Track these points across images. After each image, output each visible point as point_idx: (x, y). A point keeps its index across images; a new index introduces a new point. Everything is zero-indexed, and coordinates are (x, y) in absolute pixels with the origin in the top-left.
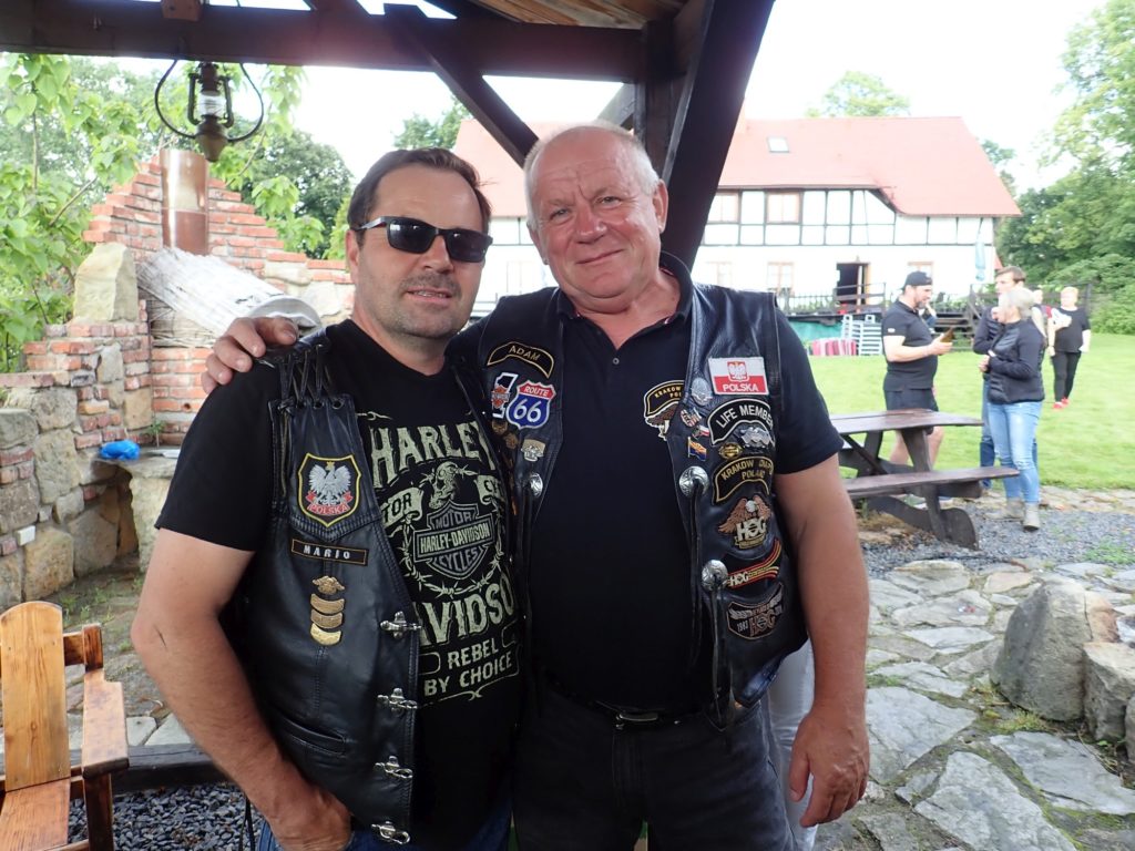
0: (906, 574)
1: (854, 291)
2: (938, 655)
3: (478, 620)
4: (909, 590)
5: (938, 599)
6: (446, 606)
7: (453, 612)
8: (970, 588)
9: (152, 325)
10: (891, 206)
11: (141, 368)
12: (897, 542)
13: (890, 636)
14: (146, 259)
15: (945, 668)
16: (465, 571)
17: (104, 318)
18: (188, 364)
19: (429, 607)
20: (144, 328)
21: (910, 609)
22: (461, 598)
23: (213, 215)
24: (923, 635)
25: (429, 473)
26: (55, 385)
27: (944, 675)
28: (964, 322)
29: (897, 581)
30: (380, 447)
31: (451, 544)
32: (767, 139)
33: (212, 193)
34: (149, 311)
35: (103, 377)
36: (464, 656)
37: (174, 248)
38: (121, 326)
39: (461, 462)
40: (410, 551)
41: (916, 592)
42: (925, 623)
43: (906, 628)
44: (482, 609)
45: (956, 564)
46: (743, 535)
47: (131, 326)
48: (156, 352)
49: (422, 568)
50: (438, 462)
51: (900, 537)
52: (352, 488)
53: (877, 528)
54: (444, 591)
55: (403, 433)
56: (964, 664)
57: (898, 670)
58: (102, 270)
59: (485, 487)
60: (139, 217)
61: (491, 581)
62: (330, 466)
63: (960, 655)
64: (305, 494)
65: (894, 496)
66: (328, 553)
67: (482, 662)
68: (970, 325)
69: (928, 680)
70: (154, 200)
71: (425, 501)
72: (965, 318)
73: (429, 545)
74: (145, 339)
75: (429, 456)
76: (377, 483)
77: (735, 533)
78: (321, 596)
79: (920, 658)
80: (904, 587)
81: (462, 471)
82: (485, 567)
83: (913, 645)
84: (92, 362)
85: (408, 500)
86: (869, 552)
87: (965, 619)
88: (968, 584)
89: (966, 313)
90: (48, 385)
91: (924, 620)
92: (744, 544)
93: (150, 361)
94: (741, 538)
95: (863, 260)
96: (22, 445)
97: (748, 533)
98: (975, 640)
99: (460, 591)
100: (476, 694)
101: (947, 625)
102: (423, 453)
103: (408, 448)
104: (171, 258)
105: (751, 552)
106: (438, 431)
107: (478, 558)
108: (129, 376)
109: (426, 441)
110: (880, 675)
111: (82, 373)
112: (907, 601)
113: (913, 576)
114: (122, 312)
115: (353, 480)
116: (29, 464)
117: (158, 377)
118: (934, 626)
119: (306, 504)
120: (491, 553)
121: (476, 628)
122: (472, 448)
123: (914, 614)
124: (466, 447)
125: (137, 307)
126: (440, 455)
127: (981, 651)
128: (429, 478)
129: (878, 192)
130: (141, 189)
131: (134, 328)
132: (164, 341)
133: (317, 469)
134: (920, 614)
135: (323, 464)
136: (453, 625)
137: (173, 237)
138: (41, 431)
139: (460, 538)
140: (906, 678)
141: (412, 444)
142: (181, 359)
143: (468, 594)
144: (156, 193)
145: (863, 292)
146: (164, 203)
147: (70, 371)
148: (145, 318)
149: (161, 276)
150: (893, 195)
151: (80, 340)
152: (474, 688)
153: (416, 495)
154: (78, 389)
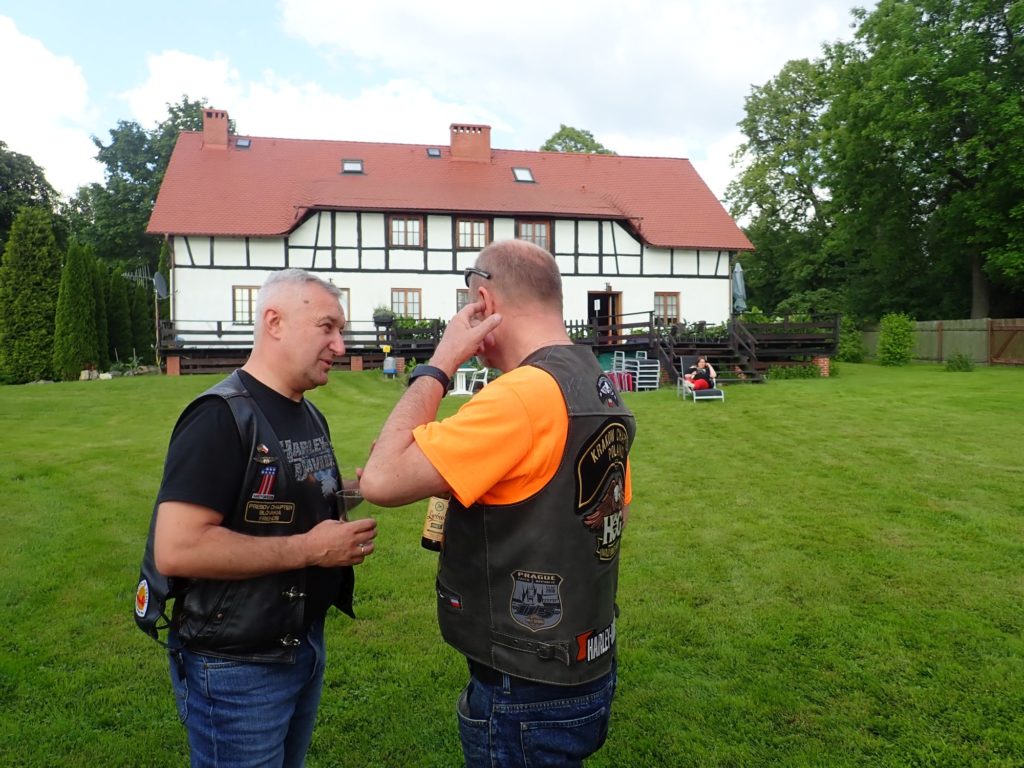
10: (638, 237)
28: (730, 352)
32: (512, 169)
68: (737, 356)
72: (731, 348)
89: (730, 343)
95: (614, 289)
129: (626, 224)
145: (614, 322)
150: (640, 226)
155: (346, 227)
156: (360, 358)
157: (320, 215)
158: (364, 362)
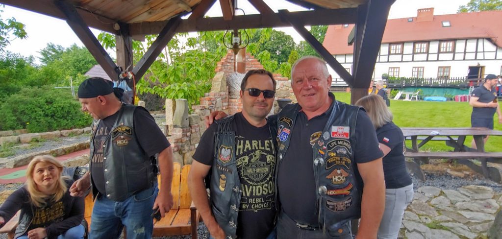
0: (467, 189)
1: (477, 77)
2: (469, 222)
3: (259, 192)
4: (466, 196)
5: (477, 201)
6: (251, 187)
7: (252, 189)
8: (493, 198)
9: (229, 92)
10: (495, 44)
11: (226, 104)
12: (467, 177)
13: (452, 212)
14: (229, 75)
15: (470, 228)
16: (258, 179)
17: (218, 91)
18: (237, 103)
19: (246, 186)
20: (227, 93)
21: (464, 203)
22: (256, 186)
23: (247, 62)
24: (465, 213)
25: (252, 152)
26: (205, 109)
27: (469, 230)
29: (462, 192)
30: (240, 145)
31: (256, 172)
32: (442, 22)
33: (247, 57)
34: (229, 89)
35: (217, 106)
36: (253, 201)
37: (237, 73)
38: (222, 93)
39: (264, 151)
40: (243, 171)
41: (469, 197)
42: (468, 209)
43: (460, 209)
44: (261, 190)
45: (489, 188)
46: (335, 180)
47: (224, 93)
48: (230, 99)
49: (246, 176)
50: (256, 150)
51: (468, 175)
52: (230, 155)
53: (460, 171)
54: (251, 183)
55: (247, 142)
56: (479, 227)
57: (450, 225)
58: (218, 79)
59: (269, 158)
60: (228, 64)
61: (265, 183)
62: (226, 149)
63: (479, 223)
64: (220, 154)
65: (470, 160)
66: (224, 169)
67: (259, 203)
69: (461, 230)
70: (232, 60)
71: (249, 160)
73: (249, 171)
74: (227, 96)
75: (253, 148)
76: (237, 154)
77: (332, 179)
78: (222, 179)
79: (461, 221)
80: (464, 194)
81: (263, 153)
82: (265, 179)
83: (460, 216)
84: (214, 102)
85: (244, 159)
86: (453, 179)
87: (486, 210)
88: (492, 197)
90: (204, 109)
91: (468, 208)
92: (335, 183)
93: (228, 102)
94: (334, 181)
95: (481, 65)
96: (197, 123)
97: (337, 180)
98: (487, 218)
99: (256, 184)
100: (256, 211)
101: (477, 211)
102: (252, 148)
103: (248, 146)
104: (235, 75)
105: (338, 186)
106: (258, 142)
107: (263, 177)
108: (223, 106)
109: (254, 144)
110: (441, 225)
111: (212, 105)
112: (464, 200)
113: (469, 191)
114: (222, 89)
115: (231, 153)
116: (198, 128)
117: (230, 106)
118: (472, 211)
119: (220, 157)
120: (268, 175)
121: (258, 194)
122: (268, 147)
123: (464, 205)
124: (266, 147)
125: (226, 88)
126: (257, 148)
127: (488, 223)
128: (252, 154)
129: (489, 40)
130: (229, 57)
131: (225, 93)
132: (232, 97)
133: (223, 149)
134: (467, 205)
135: (225, 148)
136: (252, 193)
137: (236, 69)
138: (201, 120)
139: (258, 170)
140: (452, 228)
141: (249, 145)
142: (236, 102)
143: (258, 185)
144: (233, 58)
146: (235, 60)
147: (209, 105)
148: (228, 90)
149: (232, 79)
150: (496, 40)
151: (212, 97)
152: (256, 209)
153: (247, 158)
154: (211, 110)
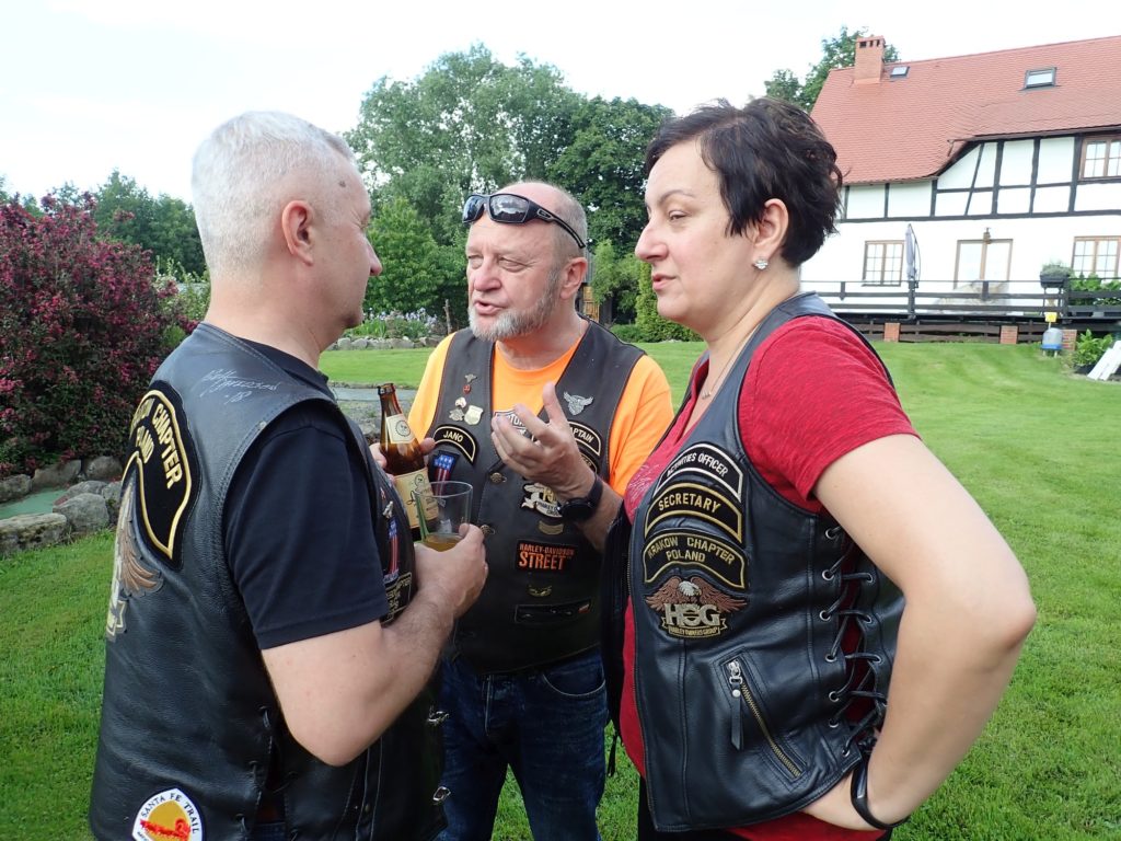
155: (1017, 159)
156: (1015, 329)
157: (982, 147)
158: (1019, 333)
